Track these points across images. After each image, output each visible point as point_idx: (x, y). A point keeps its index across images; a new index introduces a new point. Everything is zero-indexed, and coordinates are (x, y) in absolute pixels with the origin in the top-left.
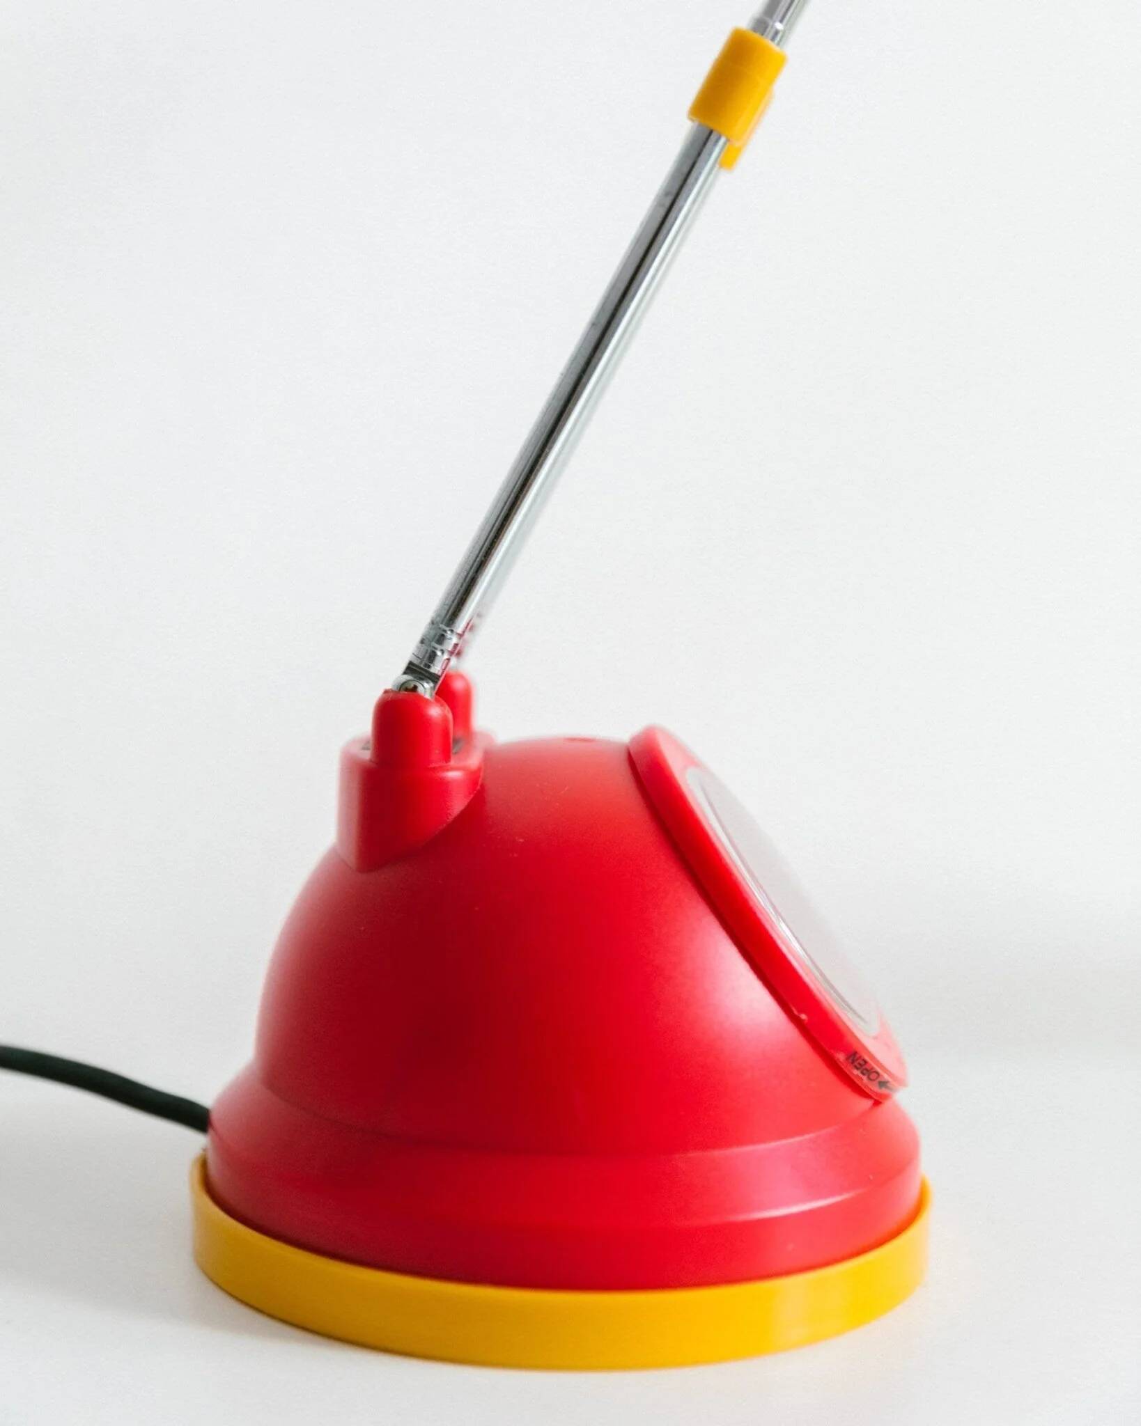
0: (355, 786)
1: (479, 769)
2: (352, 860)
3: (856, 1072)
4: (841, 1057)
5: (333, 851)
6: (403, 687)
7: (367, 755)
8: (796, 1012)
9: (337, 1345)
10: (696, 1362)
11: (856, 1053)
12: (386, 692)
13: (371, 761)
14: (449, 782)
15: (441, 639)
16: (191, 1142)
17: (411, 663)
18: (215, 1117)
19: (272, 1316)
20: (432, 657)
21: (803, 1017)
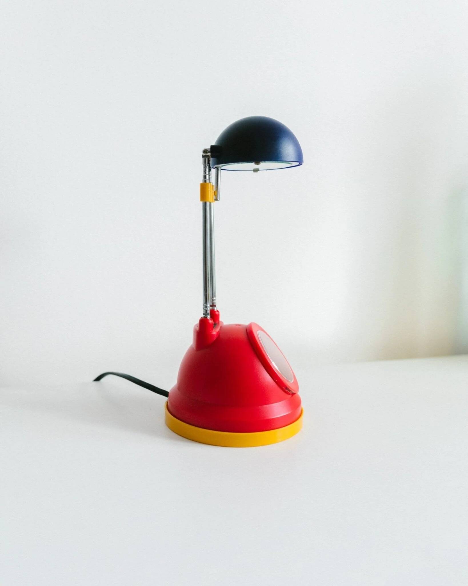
0: (196, 334)
1: (219, 332)
2: (195, 348)
3: (287, 391)
4: (284, 388)
5: (192, 346)
6: (204, 317)
7: (198, 329)
8: (275, 380)
9: (196, 443)
10: (257, 446)
11: (287, 387)
12: (201, 317)
13: (198, 330)
14: (213, 335)
15: (206, 307)
16: (165, 399)
17: (203, 313)
18: (169, 395)
19: (191, 440)
20: (206, 311)
21: (276, 381)
